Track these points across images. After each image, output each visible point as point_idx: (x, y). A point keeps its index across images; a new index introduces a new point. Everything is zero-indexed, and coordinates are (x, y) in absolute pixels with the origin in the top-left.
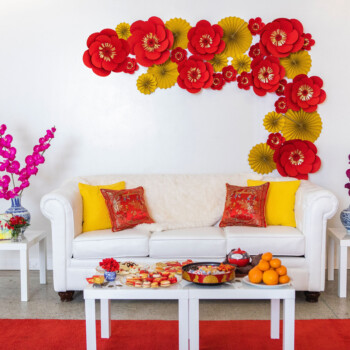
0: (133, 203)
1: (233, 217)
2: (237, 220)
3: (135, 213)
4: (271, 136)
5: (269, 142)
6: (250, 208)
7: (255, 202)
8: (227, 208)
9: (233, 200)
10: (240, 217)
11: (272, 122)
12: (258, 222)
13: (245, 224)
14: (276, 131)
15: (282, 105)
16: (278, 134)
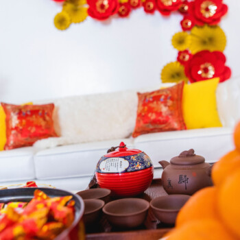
0: (34, 118)
1: (146, 123)
2: (151, 127)
3: (33, 130)
4: (180, 53)
5: (178, 59)
6: (164, 109)
7: (170, 102)
8: (139, 115)
9: (144, 105)
10: (154, 122)
11: (179, 41)
12: (176, 125)
13: (161, 130)
14: (183, 48)
15: (187, 24)
16: (186, 52)
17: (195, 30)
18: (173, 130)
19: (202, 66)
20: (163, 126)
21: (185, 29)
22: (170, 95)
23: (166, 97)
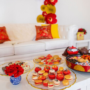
1: (41, 36)
3: (3, 37)
6: (47, 33)
8: (39, 34)
12: (50, 37)
14: (44, 11)
15: (46, 3)
16: (45, 12)
17: (48, 5)
18: (50, 39)
19: (49, 18)
20: (47, 37)
21: (45, 4)
22: (48, 28)
23: (47, 29)
